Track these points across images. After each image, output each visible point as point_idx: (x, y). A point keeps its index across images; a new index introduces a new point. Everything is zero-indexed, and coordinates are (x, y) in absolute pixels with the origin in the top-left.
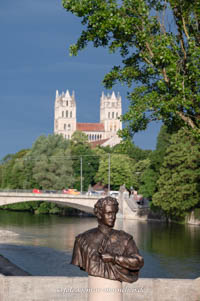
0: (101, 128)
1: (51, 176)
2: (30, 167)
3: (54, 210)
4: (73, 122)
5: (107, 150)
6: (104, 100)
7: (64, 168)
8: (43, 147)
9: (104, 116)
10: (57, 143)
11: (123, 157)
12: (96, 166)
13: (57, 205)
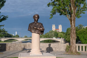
0: (59, 29)
1: (51, 36)
2: (48, 35)
3: (52, 41)
4: (55, 29)
5: (59, 32)
6: (59, 25)
7: (53, 35)
8: (50, 32)
9: (59, 28)
10: (52, 31)
11: (62, 33)
12: (58, 35)
13: (52, 40)
